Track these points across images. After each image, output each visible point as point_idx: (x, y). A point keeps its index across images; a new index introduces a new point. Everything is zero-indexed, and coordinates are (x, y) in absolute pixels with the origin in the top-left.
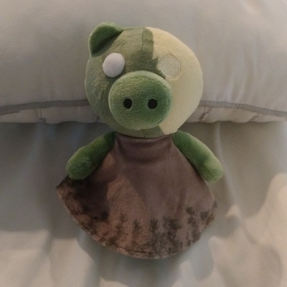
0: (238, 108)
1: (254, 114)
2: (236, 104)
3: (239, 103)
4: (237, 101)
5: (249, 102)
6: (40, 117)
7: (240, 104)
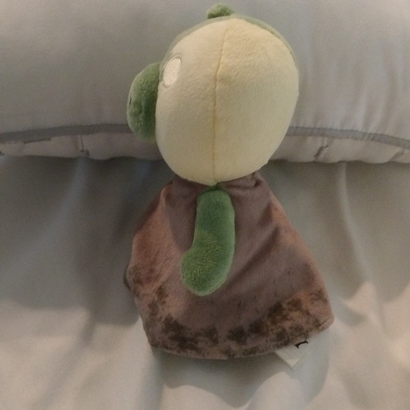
0: (373, 139)
1: (398, 150)
2: (370, 134)
3: (374, 132)
4: (372, 129)
5: (389, 131)
6: (81, 149)
7: (376, 134)
